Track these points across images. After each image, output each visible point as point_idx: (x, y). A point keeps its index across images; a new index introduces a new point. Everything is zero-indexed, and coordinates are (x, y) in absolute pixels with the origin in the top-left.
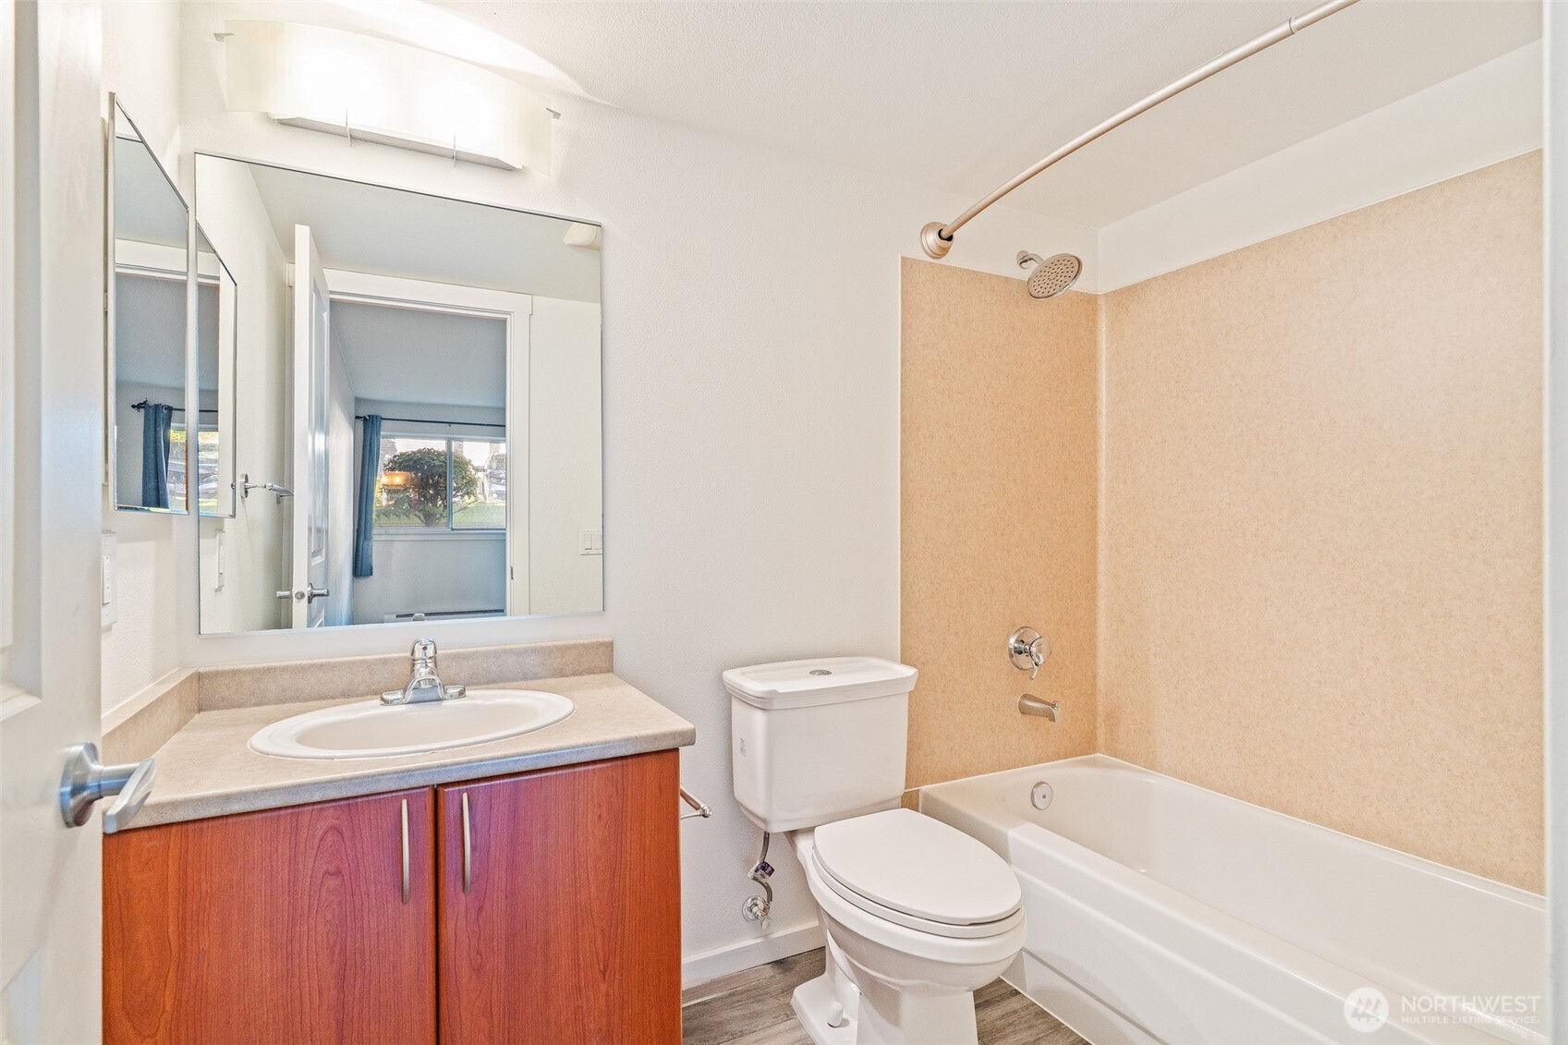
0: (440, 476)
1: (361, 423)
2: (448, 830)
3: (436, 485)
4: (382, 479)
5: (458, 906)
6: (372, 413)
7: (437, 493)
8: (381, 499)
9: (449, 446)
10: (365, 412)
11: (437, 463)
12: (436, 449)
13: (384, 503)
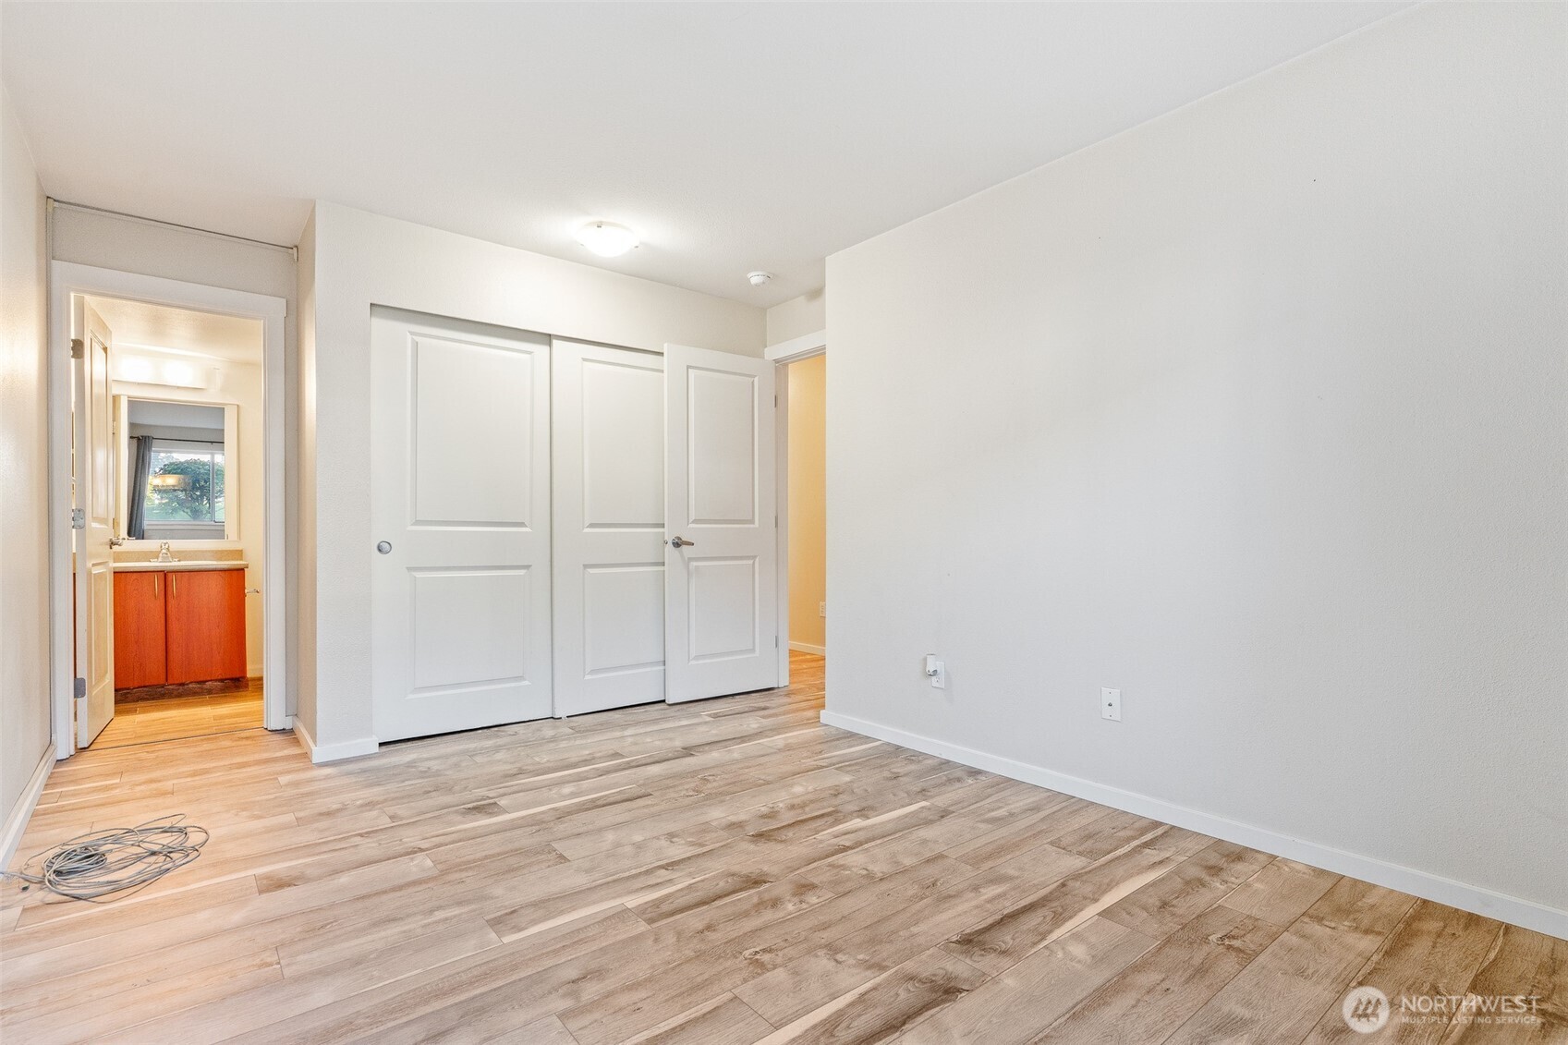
0: (206, 482)
1: (135, 441)
2: (168, 583)
3: (201, 488)
4: (153, 480)
5: (172, 602)
6: (145, 434)
7: (202, 496)
8: (152, 500)
9: (213, 458)
10: (139, 433)
11: (202, 471)
12: (202, 460)
13: (157, 502)
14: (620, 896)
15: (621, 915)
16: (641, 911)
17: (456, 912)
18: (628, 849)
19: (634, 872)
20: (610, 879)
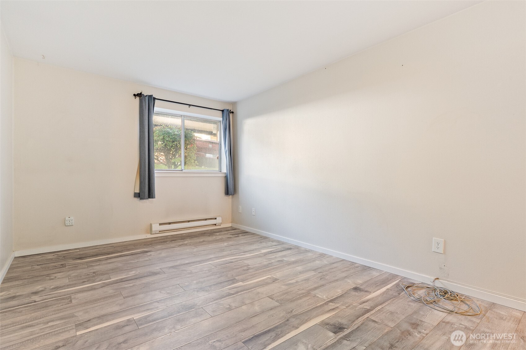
14: (245, 285)
15: (243, 281)
16: (237, 281)
17: (291, 281)
18: (247, 302)
19: (242, 293)
20: (250, 290)
